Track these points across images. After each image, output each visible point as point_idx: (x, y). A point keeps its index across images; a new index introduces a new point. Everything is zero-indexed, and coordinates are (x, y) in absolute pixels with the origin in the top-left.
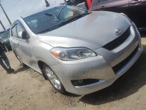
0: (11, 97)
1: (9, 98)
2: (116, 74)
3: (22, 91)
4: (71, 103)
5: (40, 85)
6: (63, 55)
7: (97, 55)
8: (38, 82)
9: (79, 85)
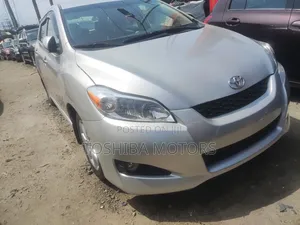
0: (8, 161)
1: (4, 160)
2: (208, 170)
3: (32, 153)
4: (109, 203)
5: (67, 151)
6: (110, 106)
7: (176, 122)
8: (66, 143)
9: (129, 172)
